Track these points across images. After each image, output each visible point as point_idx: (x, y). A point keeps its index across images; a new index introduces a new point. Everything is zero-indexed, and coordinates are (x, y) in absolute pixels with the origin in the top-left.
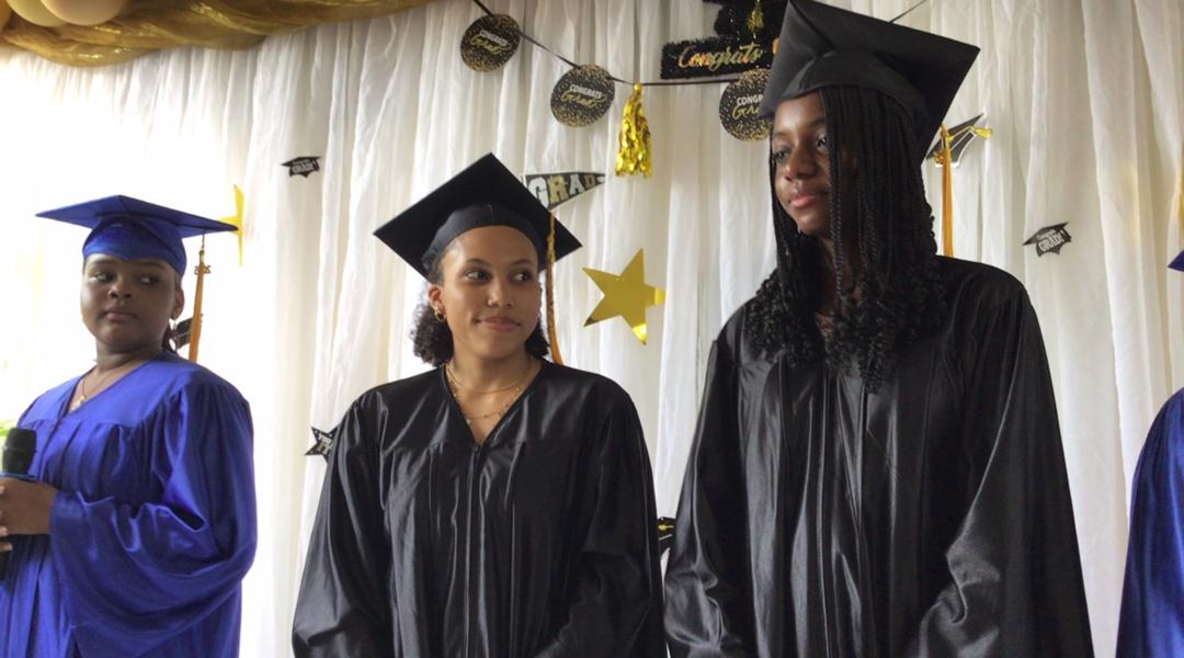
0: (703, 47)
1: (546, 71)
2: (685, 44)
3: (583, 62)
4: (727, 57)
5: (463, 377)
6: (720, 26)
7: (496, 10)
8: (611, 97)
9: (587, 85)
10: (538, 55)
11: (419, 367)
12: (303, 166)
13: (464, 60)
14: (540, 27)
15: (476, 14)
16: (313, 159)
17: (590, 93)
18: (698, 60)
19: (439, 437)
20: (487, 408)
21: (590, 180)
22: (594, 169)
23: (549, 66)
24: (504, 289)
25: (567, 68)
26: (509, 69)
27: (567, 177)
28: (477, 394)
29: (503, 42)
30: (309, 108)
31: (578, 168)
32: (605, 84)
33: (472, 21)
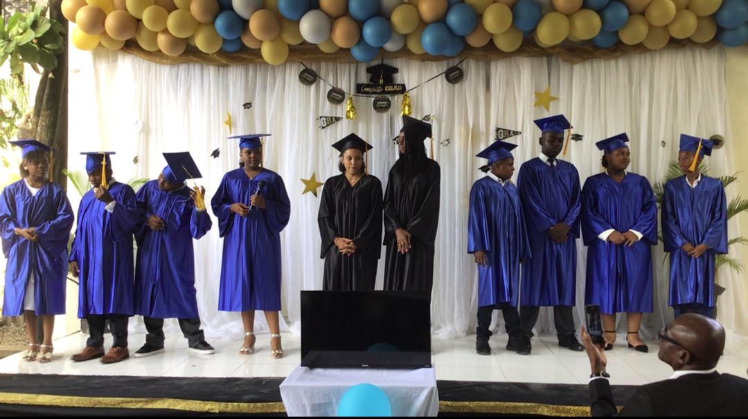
0: (367, 86)
1: (325, 88)
2: (363, 84)
3: (335, 86)
4: (374, 90)
5: (348, 175)
6: (371, 80)
7: (309, 67)
8: (344, 97)
9: (337, 93)
10: (322, 82)
11: (339, 173)
12: (247, 106)
13: (301, 81)
14: (322, 74)
15: (302, 68)
16: (250, 104)
17: (338, 95)
18: (367, 89)
19: (344, 186)
20: (353, 181)
21: (338, 119)
22: (338, 116)
23: (325, 86)
24: (355, 161)
25: (331, 88)
26: (313, 87)
27: (331, 118)
28: (351, 179)
29: (312, 78)
30: (249, 89)
31: (334, 115)
32: (342, 93)
33: (301, 70)
